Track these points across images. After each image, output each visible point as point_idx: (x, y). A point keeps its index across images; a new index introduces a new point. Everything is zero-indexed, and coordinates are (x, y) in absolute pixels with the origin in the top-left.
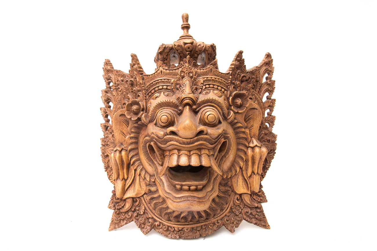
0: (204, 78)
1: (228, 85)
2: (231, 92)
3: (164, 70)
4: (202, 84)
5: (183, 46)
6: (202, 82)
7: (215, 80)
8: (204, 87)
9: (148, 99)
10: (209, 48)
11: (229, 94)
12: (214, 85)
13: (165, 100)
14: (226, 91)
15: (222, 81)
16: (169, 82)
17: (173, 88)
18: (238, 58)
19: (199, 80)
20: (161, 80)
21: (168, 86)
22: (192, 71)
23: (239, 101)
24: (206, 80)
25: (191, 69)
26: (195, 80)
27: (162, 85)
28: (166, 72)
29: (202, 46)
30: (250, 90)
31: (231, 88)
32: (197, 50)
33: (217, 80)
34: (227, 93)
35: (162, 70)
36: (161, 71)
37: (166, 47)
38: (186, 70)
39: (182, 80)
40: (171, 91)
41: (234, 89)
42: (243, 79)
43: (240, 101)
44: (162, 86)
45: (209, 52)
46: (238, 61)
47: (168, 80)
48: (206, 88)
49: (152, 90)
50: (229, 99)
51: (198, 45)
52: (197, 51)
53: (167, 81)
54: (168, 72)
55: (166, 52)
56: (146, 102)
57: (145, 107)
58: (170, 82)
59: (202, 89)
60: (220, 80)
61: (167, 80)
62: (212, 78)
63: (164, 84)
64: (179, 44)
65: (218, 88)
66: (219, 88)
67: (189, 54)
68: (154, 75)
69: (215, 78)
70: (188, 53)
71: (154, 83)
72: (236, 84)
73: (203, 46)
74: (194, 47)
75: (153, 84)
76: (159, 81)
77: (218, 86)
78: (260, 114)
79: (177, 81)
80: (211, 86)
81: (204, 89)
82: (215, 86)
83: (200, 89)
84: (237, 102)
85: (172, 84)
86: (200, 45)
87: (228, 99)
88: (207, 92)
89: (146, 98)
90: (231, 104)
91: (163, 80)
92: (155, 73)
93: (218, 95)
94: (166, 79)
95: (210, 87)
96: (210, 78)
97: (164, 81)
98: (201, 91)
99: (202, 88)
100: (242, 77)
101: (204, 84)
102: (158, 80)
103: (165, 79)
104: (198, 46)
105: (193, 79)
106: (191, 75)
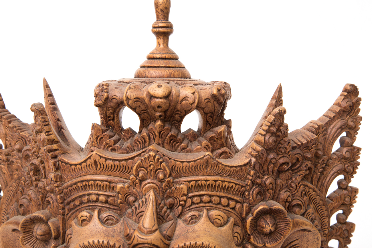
0: (189, 182)
1: (246, 190)
2: (250, 204)
3: (102, 159)
4: (184, 195)
5: (147, 100)
6: (186, 192)
7: (215, 186)
8: (189, 201)
9: (67, 214)
10: (208, 102)
11: (246, 211)
12: (210, 196)
13: (98, 242)
14: (240, 203)
15: (231, 184)
16: (111, 189)
17: (121, 203)
18: (273, 129)
19: (179, 188)
20: (95, 180)
21: (108, 196)
22: (163, 167)
23: (267, 226)
24: (194, 185)
25: (161, 163)
26: (169, 185)
27: (96, 192)
28: (105, 165)
29: (191, 100)
30: (298, 188)
31: (251, 196)
32: (179, 108)
33: (219, 185)
34: (243, 207)
35: (97, 159)
36: (95, 162)
37: (110, 97)
38: (149, 164)
39: (140, 185)
40: (116, 208)
41: (259, 196)
42: (281, 168)
43: (271, 226)
44: (95, 194)
45: (207, 110)
46: (273, 134)
47: (110, 182)
48: (193, 203)
49: (75, 199)
50: (246, 222)
51: (181, 98)
52: (178, 111)
53: (107, 186)
54: (110, 166)
55: (109, 106)
56: (64, 220)
57: (61, 231)
58: (113, 187)
59: (183, 206)
60: (226, 183)
61: (107, 183)
62: (206, 181)
63: (100, 190)
64: (138, 96)
65: (220, 201)
66: (224, 201)
67: (160, 116)
68: (80, 166)
69: (215, 181)
70: (158, 114)
71: (80, 184)
72: (265, 184)
73: (194, 103)
74: (173, 104)
75: (78, 187)
76: (90, 183)
77: (221, 197)
78: (316, 240)
79: (128, 187)
80: (205, 198)
81: (189, 206)
82: (213, 199)
83: (180, 207)
84: (264, 228)
85: (119, 193)
86: (186, 100)
87: (243, 220)
88: (194, 215)
89: (65, 212)
90: (249, 232)
91: (99, 183)
92: (83, 164)
93: (220, 223)
94: (106, 181)
95: (201, 201)
96: (203, 183)
97: (100, 185)
98: (182, 210)
99: (185, 204)
100: (279, 165)
101: (190, 195)
102: (88, 181)
103: (101, 181)
104: (182, 100)
105: (164, 184)
106: (161, 176)
